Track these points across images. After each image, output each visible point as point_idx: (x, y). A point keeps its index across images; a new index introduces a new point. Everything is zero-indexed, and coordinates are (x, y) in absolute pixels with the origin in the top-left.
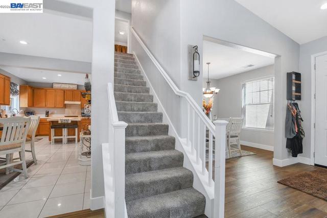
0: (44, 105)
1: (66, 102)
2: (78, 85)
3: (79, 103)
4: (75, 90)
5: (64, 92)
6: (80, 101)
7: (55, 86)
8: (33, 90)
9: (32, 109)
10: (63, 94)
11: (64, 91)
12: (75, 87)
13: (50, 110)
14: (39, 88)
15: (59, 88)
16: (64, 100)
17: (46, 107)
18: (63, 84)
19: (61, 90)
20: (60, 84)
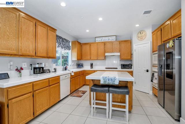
0: (89, 58)
2: (117, 36)
3: (119, 54)
4: (114, 42)
6: (120, 52)
7: (98, 40)
8: (81, 46)
9: (81, 62)
10: (104, 47)
11: (105, 43)
12: (114, 39)
13: (94, 63)
14: (86, 44)
15: (100, 41)
16: (105, 52)
17: (90, 59)
18: (103, 37)
19: (102, 42)
20: (101, 38)
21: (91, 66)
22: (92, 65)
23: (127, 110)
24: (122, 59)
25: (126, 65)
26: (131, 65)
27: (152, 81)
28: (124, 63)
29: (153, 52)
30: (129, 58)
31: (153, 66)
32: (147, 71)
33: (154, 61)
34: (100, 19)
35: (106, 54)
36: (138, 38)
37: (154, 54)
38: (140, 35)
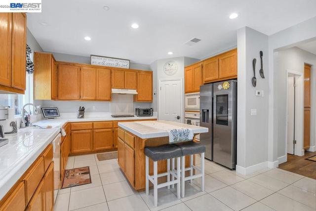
1: (114, 91)
2: (131, 63)
4: (126, 70)
5: (111, 73)
6: (136, 88)
7: (95, 61)
8: (58, 68)
10: (109, 76)
11: (111, 70)
13: (87, 105)
15: (101, 65)
16: (111, 87)
17: (80, 98)
18: (108, 59)
19: (107, 68)
20: (103, 58)
21: (80, 114)
22: (82, 111)
29: (186, 93)
31: (186, 111)
32: (178, 118)
33: (188, 105)
34: (135, 26)
35: (113, 90)
36: (166, 70)
37: (187, 95)
38: (168, 67)
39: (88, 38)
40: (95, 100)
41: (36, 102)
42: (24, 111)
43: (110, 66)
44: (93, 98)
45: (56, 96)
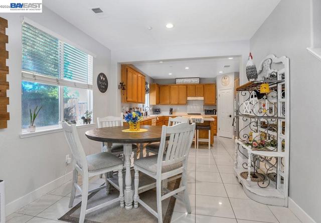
0: (168, 102)
2: (200, 79)
3: (202, 98)
4: (197, 84)
5: (187, 88)
6: (204, 96)
7: (178, 81)
8: (159, 88)
9: (159, 107)
10: (185, 90)
11: (187, 86)
12: (197, 81)
13: (174, 108)
14: (164, 86)
15: (182, 83)
16: (187, 96)
17: (170, 104)
19: (184, 85)
20: (182, 79)
21: (170, 112)
22: (171, 110)
23: (209, 141)
24: (205, 105)
25: (210, 111)
26: (216, 111)
27: (233, 125)
28: (208, 109)
30: (214, 103)
32: (230, 116)
35: (188, 98)
36: (223, 83)
38: (224, 80)
39: (170, 74)
40: (178, 104)
41: (150, 106)
42: (146, 110)
43: (186, 83)
44: (177, 103)
45: (158, 102)
